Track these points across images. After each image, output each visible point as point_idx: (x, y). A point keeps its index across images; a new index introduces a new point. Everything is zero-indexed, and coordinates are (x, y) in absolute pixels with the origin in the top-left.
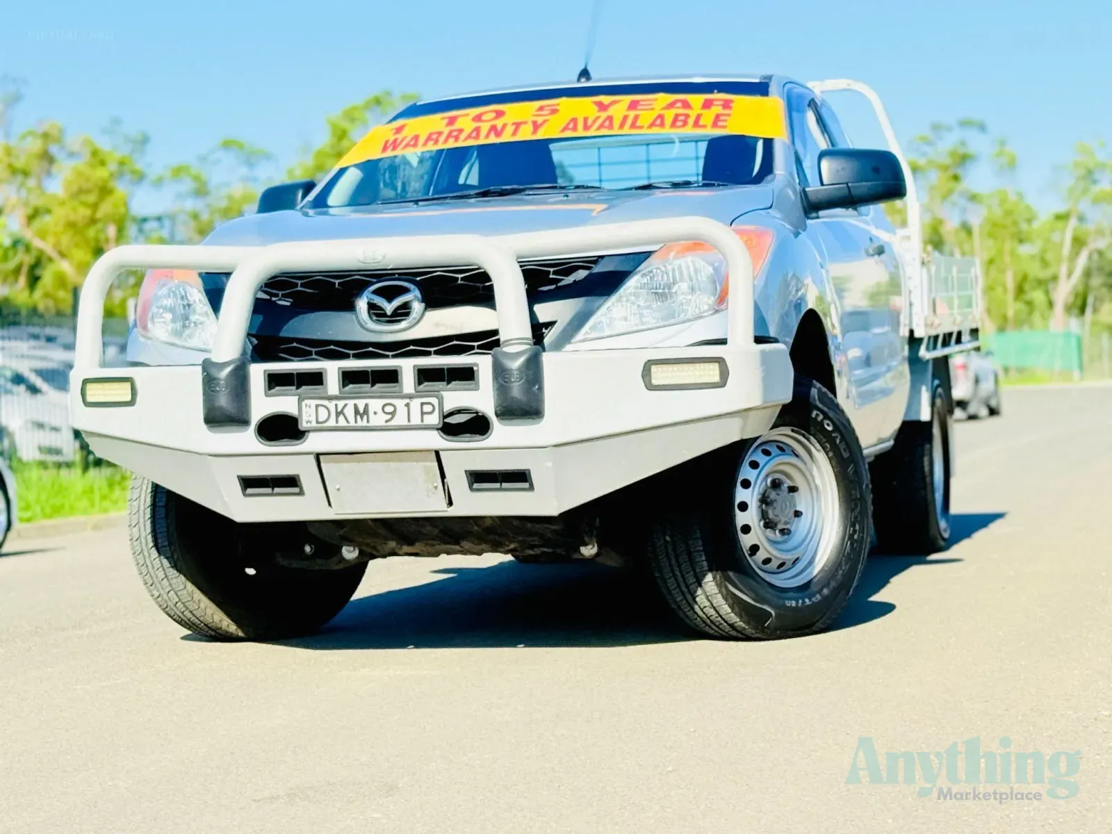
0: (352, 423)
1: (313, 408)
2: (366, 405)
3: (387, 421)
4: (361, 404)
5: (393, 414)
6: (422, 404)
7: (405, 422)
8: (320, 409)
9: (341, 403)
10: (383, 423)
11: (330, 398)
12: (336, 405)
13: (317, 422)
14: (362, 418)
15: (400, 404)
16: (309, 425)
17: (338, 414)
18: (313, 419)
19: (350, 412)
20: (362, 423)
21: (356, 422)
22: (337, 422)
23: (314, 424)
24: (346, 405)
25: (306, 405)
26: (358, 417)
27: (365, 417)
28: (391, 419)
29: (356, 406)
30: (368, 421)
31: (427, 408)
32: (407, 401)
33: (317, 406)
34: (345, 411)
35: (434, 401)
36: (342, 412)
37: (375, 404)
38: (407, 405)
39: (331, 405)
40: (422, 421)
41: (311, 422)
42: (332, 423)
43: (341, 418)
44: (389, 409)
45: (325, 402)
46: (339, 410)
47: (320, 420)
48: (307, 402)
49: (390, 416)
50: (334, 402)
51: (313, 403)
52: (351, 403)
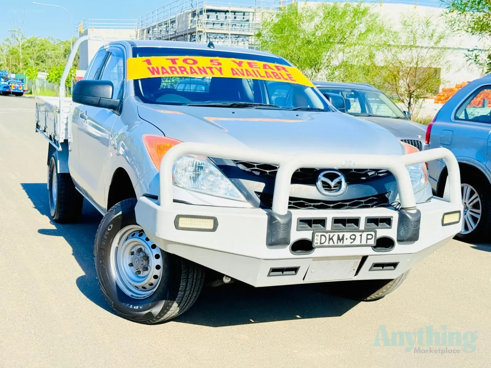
0: (336, 244)
1: (319, 236)
2: (344, 235)
3: (351, 243)
4: (341, 235)
5: (354, 239)
6: (368, 235)
7: (359, 243)
8: (323, 237)
9: (332, 234)
10: (349, 244)
11: (327, 232)
12: (329, 235)
13: (321, 243)
14: (340, 242)
15: (358, 234)
16: (317, 245)
17: (330, 239)
18: (319, 242)
19: (335, 238)
20: (339, 244)
21: (337, 243)
22: (329, 243)
23: (319, 244)
24: (334, 235)
25: (317, 235)
26: (339, 241)
27: (342, 241)
28: (354, 241)
29: (338, 235)
30: (343, 243)
31: (370, 237)
32: (360, 233)
33: (321, 236)
34: (333, 238)
35: (373, 233)
36: (332, 239)
37: (347, 235)
38: (361, 235)
39: (327, 235)
40: (367, 243)
41: (317, 243)
42: (326, 244)
43: (331, 240)
44: (353, 237)
45: (325, 234)
46: (331, 237)
47: (322, 242)
48: (317, 234)
49: (353, 240)
50: (329, 234)
51: (320, 234)
52: (336, 234)
